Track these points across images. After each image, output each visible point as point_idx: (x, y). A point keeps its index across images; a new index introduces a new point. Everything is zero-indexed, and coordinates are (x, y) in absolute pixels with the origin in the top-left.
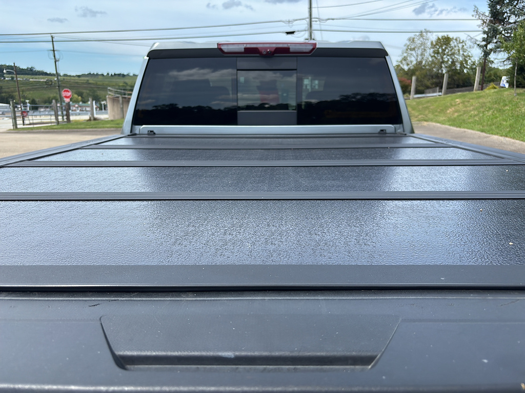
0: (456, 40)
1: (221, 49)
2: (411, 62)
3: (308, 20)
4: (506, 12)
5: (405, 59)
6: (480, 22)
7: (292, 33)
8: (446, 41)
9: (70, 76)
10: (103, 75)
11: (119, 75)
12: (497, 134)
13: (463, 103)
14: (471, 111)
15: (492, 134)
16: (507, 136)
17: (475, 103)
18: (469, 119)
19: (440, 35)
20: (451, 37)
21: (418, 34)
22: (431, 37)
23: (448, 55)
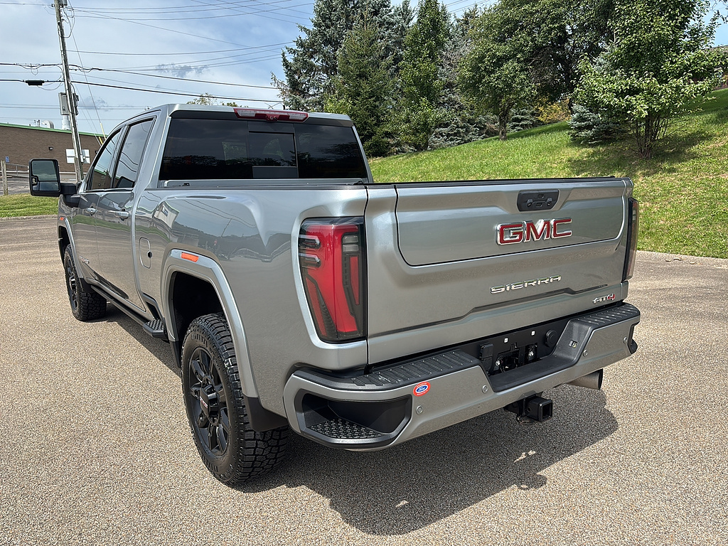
1: (237, 114)
3: (63, 67)
6: (279, 92)
7: (39, 83)
21: (197, 98)
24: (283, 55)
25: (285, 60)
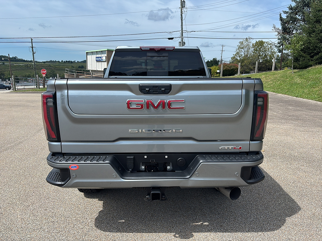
0: (267, 43)
1: (141, 49)
2: (242, 55)
3: (181, 32)
4: (291, 28)
5: (238, 53)
6: (277, 33)
7: (172, 39)
8: (261, 43)
9: (39, 62)
10: (59, 62)
11: (69, 62)
12: (281, 93)
13: (266, 77)
14: (269, 81)
15: (278, 93)
16: (285, 94)
17: (272, 77)
18: (268, 86)
19: (258, 40)
20: (264, 41)
21: (245, 40)
22: (252, 41)
23: (262, 52)
24: (280, 15)
25: (281, 17)
